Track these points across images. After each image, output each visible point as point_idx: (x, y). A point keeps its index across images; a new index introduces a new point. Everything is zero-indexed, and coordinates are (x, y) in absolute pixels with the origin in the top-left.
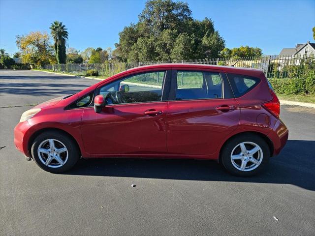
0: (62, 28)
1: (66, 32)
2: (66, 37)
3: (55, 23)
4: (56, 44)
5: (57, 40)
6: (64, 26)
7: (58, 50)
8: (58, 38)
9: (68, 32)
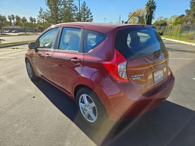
0: (153, 4)
1: (155, 6)
2: (155, 10)
3: (149, 1)
4: (147, 15)
5: (148, 13)
6: (155, 2)
7: (147, 19)
8: (149, 11)
9: (156, 6)
